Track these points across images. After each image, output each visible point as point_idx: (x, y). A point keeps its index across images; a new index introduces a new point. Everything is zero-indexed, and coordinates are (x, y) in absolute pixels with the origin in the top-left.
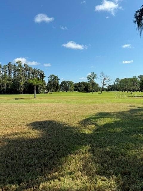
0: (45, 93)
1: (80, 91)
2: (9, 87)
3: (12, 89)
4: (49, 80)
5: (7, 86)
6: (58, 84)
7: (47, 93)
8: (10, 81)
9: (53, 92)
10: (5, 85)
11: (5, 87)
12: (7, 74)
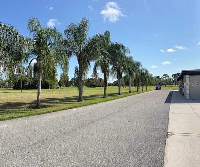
0: (57, 88)
1: (88, 86)
2: (30, 84)
3: (32, 85)
4: (60, 77)
5: (29, 83)
6: (68, 80)
7: (58, 88)
8: (31, 79)
9: (63, 88)
10: (28, 82)
11: (27, 84)
12: (29, 73)
